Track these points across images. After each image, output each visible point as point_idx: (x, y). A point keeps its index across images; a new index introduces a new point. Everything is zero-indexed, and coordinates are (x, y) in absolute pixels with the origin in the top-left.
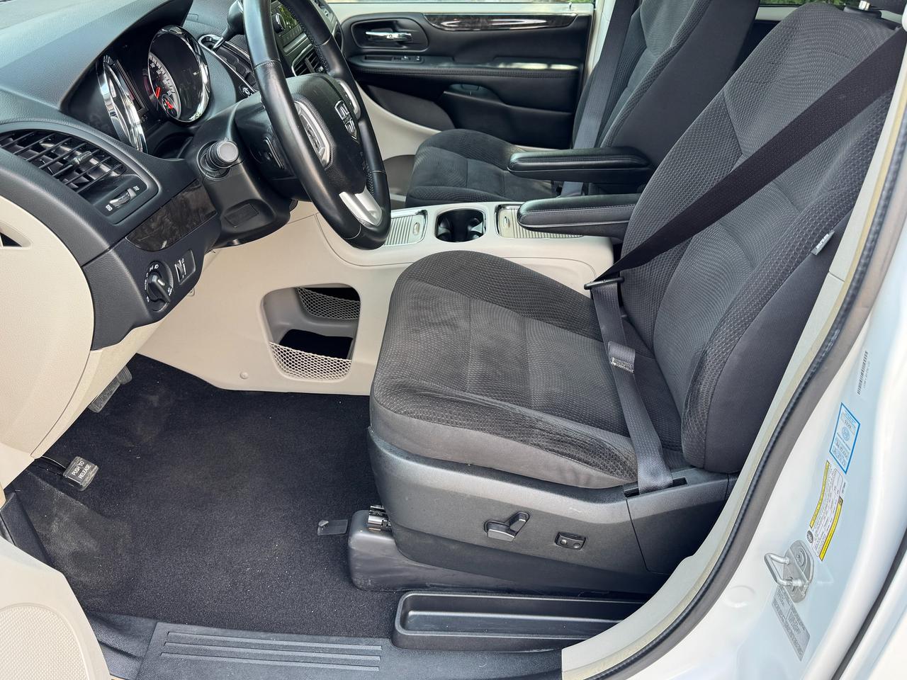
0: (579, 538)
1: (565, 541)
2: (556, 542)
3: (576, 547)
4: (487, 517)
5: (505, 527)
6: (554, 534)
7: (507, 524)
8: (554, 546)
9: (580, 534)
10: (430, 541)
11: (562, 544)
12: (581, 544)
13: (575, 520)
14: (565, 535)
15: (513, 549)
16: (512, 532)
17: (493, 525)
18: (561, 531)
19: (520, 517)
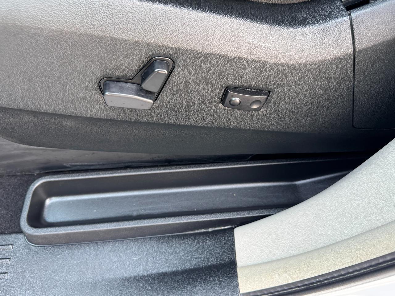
0: (259, 91)
1: (237, 100)
2: (223, 101)
3: (255, 107)
4: (100, 72)
5: (134, 87)
6: (220, 91)
7: (138, 80)
8: (219, 109)
9: (261, 86)
10: (29, 119)
11: (233, 105)
12: (263, 101)
13: (256, 62)
14: (237, 89)
15: (156, 118)
16: (147, 93)
17: (112, 85)
18: (231, 83)
19: (156, 65)
